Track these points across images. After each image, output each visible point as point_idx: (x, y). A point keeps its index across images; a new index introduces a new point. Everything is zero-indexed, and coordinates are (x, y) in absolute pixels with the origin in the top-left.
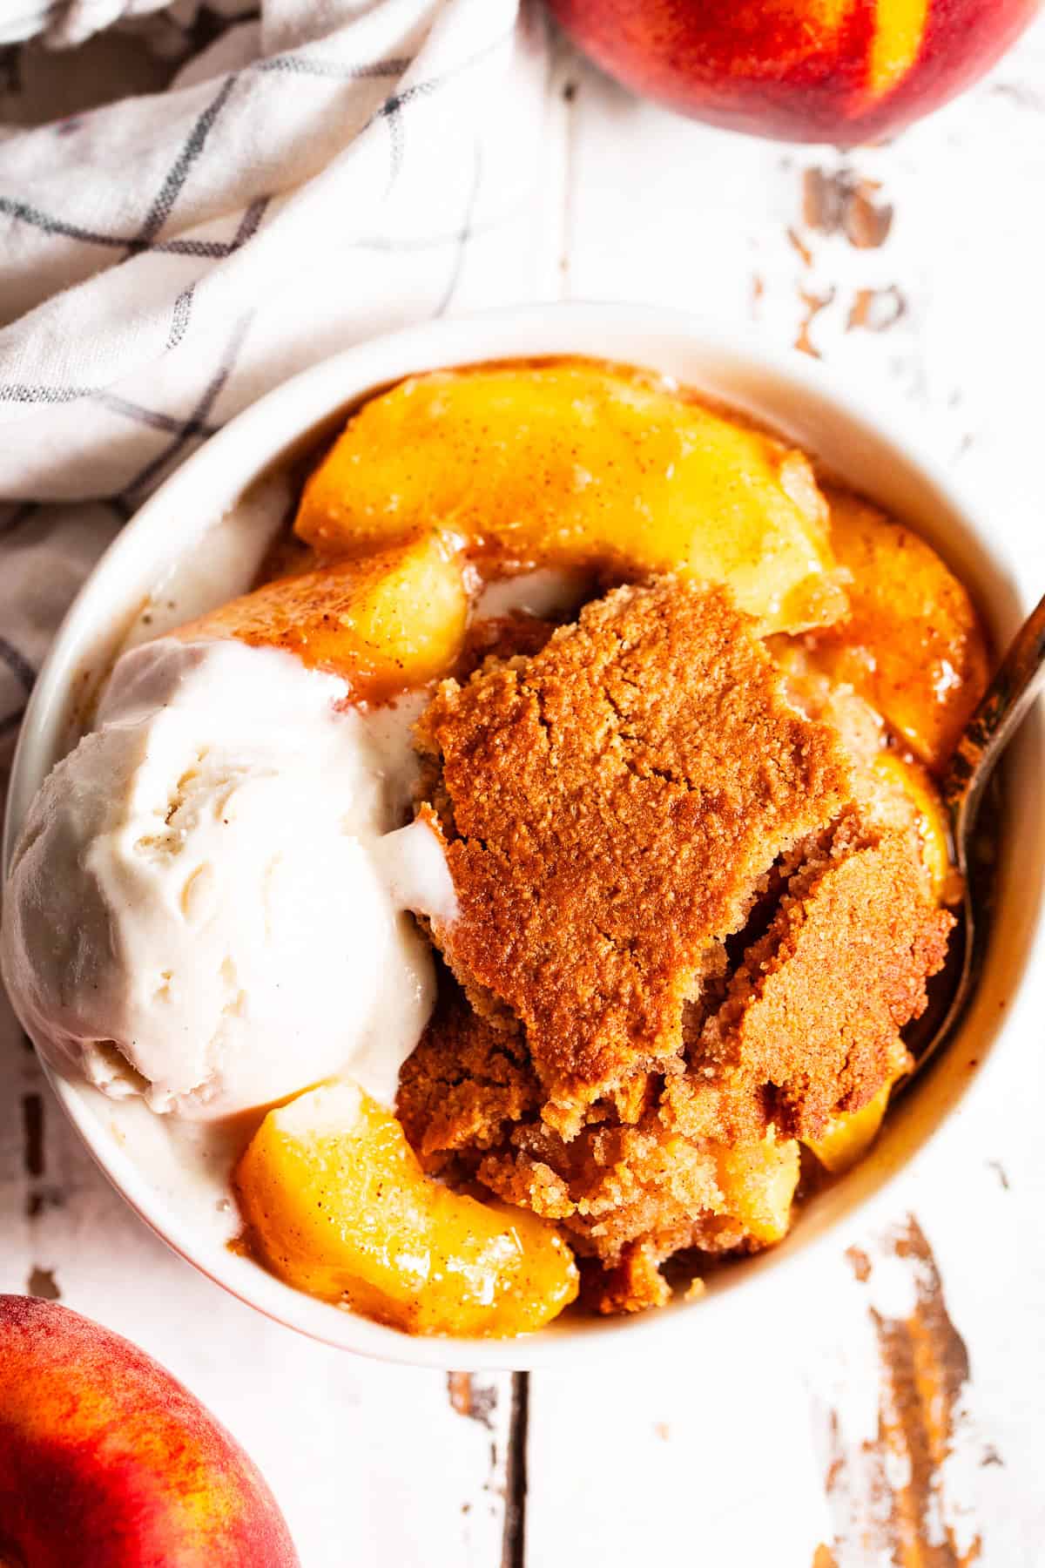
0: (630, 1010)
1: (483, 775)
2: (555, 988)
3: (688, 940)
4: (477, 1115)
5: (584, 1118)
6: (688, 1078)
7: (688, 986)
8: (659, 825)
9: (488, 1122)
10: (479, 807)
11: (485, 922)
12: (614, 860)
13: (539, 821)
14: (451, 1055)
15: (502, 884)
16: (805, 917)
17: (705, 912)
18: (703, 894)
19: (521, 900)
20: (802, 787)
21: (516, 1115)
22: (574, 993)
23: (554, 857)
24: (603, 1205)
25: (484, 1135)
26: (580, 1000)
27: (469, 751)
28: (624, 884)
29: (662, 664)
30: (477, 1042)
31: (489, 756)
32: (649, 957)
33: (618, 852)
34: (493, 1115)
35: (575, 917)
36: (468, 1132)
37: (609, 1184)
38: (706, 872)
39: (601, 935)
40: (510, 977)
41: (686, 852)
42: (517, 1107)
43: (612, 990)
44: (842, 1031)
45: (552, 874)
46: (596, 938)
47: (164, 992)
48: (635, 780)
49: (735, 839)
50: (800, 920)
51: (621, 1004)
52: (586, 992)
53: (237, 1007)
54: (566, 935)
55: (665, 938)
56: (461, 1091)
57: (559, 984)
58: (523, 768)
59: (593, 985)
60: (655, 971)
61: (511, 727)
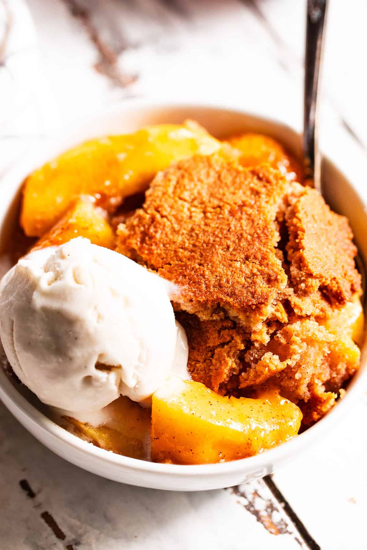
0: (262, 275)
1: (154, 244)
2: (230, 285)
3: (265, 246)
4: (227, 359)
5: (268, 333)
6: (296, 295)
7: (275, 261)
8: (228, 220)
9: (233, 359)
10: (159, 255)
11: (189, 284)
12: (221, 238)
13: (185, 245)
14: (204, 347)
15: (186, 269)
16: (300, 220)
17: (265, 234)
18: (260, 229)
19: (197, 269)
20: (268, 185)
21: (242, 347)
22: (238, 282)
23: (198, 251)
24: (297, 357)
25: (234, 366)
26: (242, 283)
27: (143, 241)
28: (229, 242)
29: (191, 180)
31: (151, 238)
32: (255, 258)
33: (220, 235)
34: (233, 356)
35: (220, 262)
36: (228, 367)
37: (294, 347)
38: (256, 224)
39: (233, 262)
40: (211, 292)
41: (244, 222)
42: (242, 343)
43: (250, 274)
45: (201, 255)
46: (232, 263)
48: (209, 215)
49: (258, 211)
50: (299, 222)
51: (257, 275)
52: (242, 280)
54: (221, 269)
55: (257, 249)
56: (216, 356)
57: (230, 283)
58: (166, 234)
59: (242, 277)
60: (261, 261)
61: (153, 225)
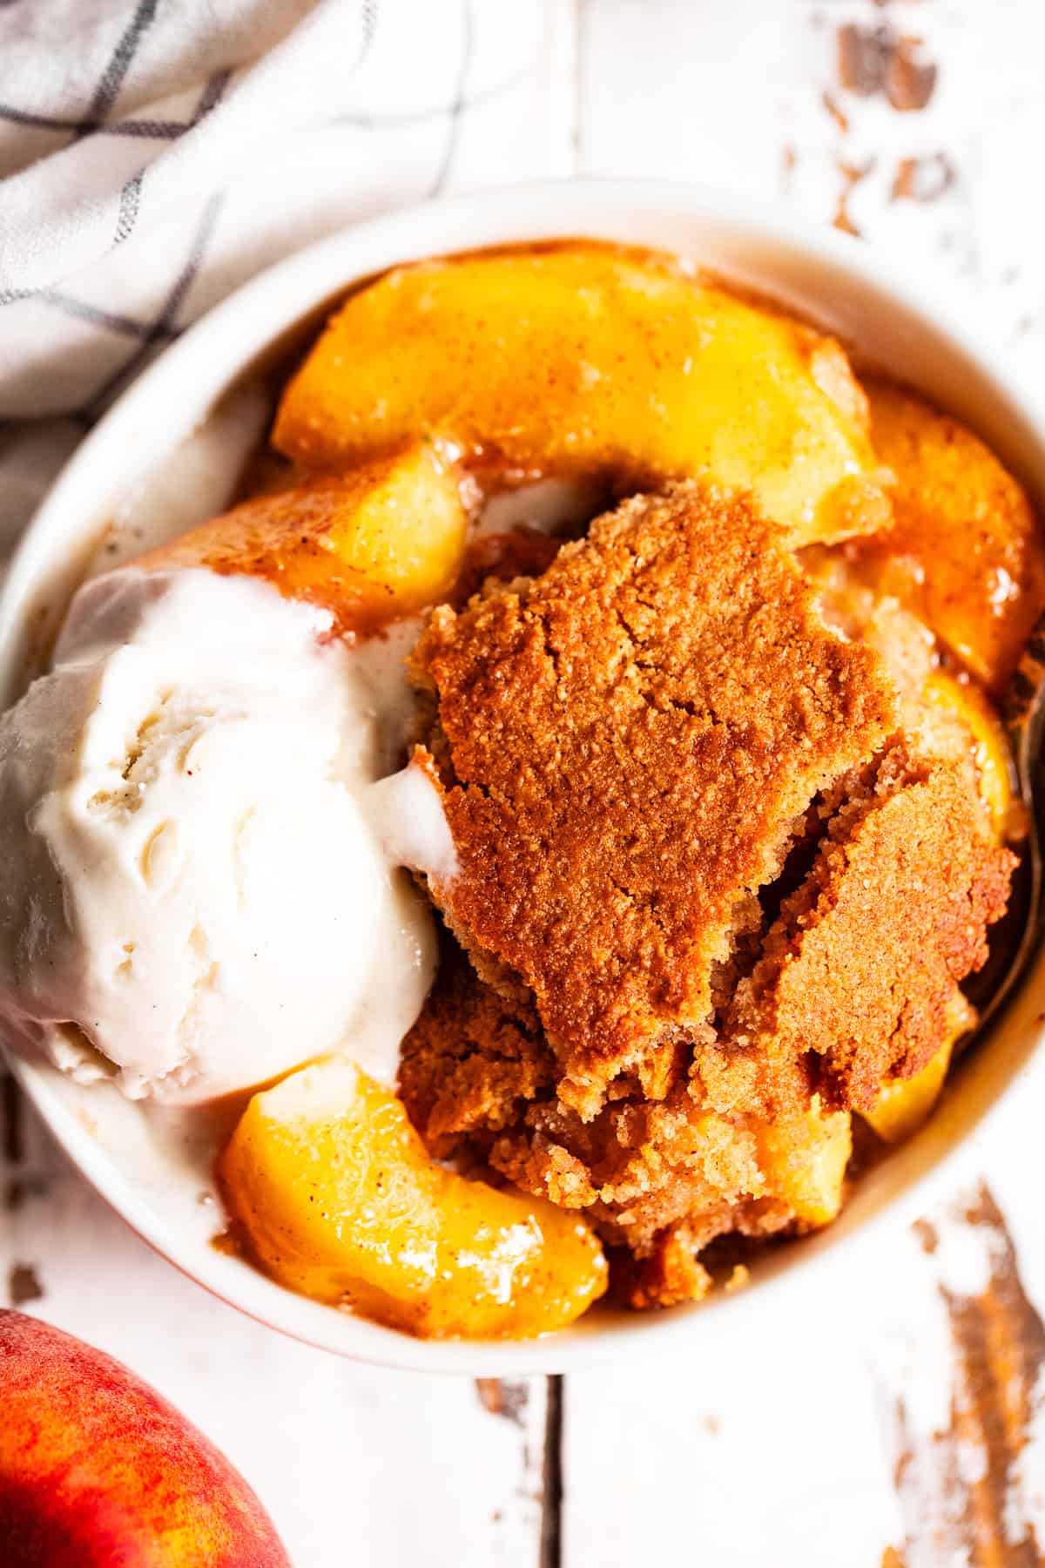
0: (652, 973)
1: (484, 712)
2: (567, 951)
3: (715, 893)
4: (487, 1093)
5: (605, 1095)
6: (719, 1046)
7: (717, 945)
8: (681, 764)
9: (499, 1101)
10: (480, 749)
11: (488, 878)
12: (631, 805)
13: (546, 763)
14: (456, 1027)
15: (506, 835)
16: (847, 864)
17: (734, 861)
18: (732, 842)
19: (528, 853)
20: (840, 717)
21: (529, 1093)
22: (588, 956)
23: (563, 802)
24: (627, 1192)
25: (495, 1115)
26: (595, 965)
27: (467, 686)
28: (643, 832)
29: (681, 583)
30: (485, 1012)
31: (490, 691)
32: (672, 913)
33: (635, 796)
34: (504, 1094)
35: (589, 870)
36: (478, 1113)
37: (634, 1168)
38: (734, 817)
39: (618, 890)
40: (516, 939)
41: (711, 794)
42: (530, 1085)
43: (631, 951)
44: (892, 989)
45: (562, 822)
46: (612, 893)
47: (127, 966)
48: (653, 713)
49: (766, 777)
50: (841, 867)
51: (641, 967)
52: (602, 955)
53: (210, 981)
54: (578, 891)
55: (690, 892)
56: (468, 1066)
57: (572, 946)
58: (527, 704)
59: (610, 946)
60: (679, 929)
61: (513, 658)
